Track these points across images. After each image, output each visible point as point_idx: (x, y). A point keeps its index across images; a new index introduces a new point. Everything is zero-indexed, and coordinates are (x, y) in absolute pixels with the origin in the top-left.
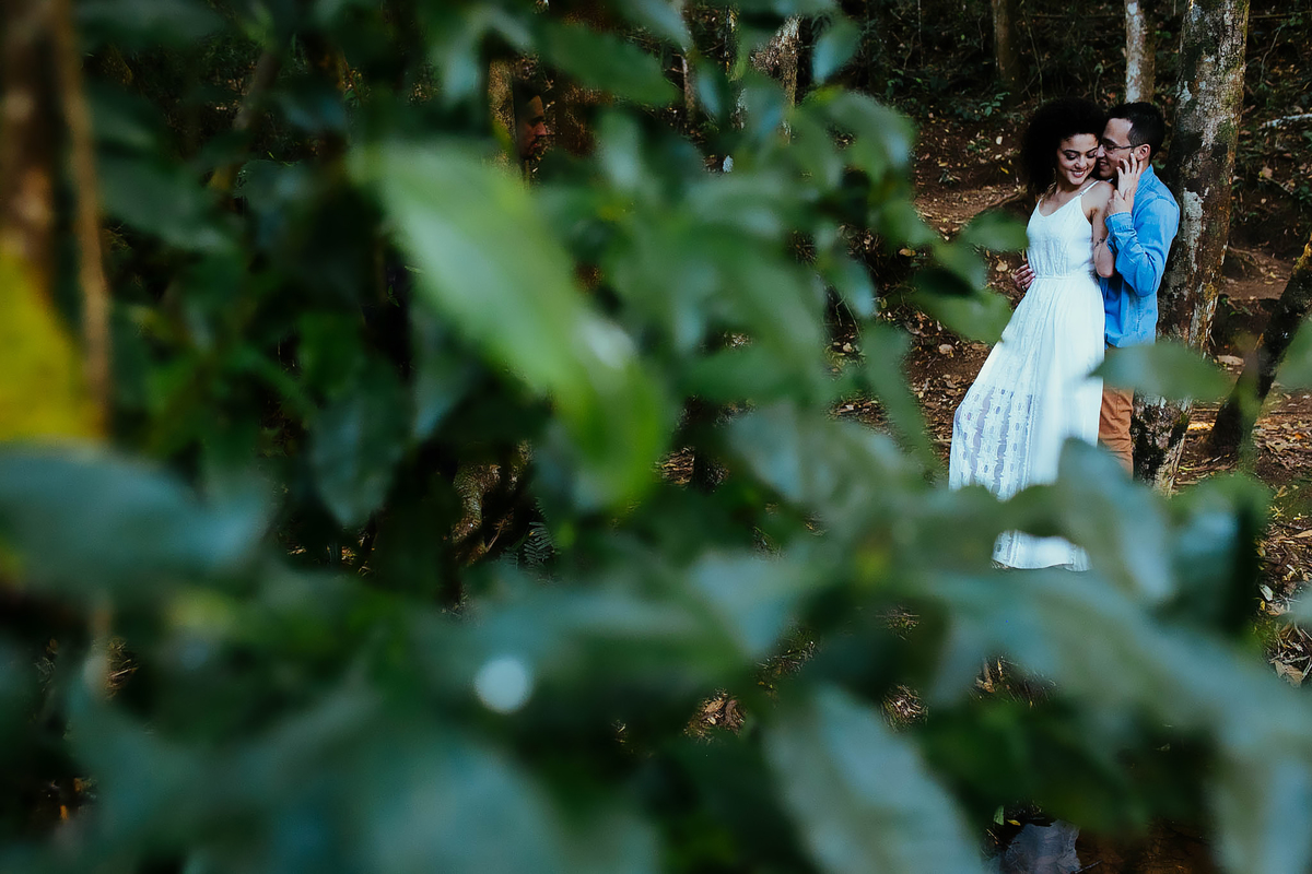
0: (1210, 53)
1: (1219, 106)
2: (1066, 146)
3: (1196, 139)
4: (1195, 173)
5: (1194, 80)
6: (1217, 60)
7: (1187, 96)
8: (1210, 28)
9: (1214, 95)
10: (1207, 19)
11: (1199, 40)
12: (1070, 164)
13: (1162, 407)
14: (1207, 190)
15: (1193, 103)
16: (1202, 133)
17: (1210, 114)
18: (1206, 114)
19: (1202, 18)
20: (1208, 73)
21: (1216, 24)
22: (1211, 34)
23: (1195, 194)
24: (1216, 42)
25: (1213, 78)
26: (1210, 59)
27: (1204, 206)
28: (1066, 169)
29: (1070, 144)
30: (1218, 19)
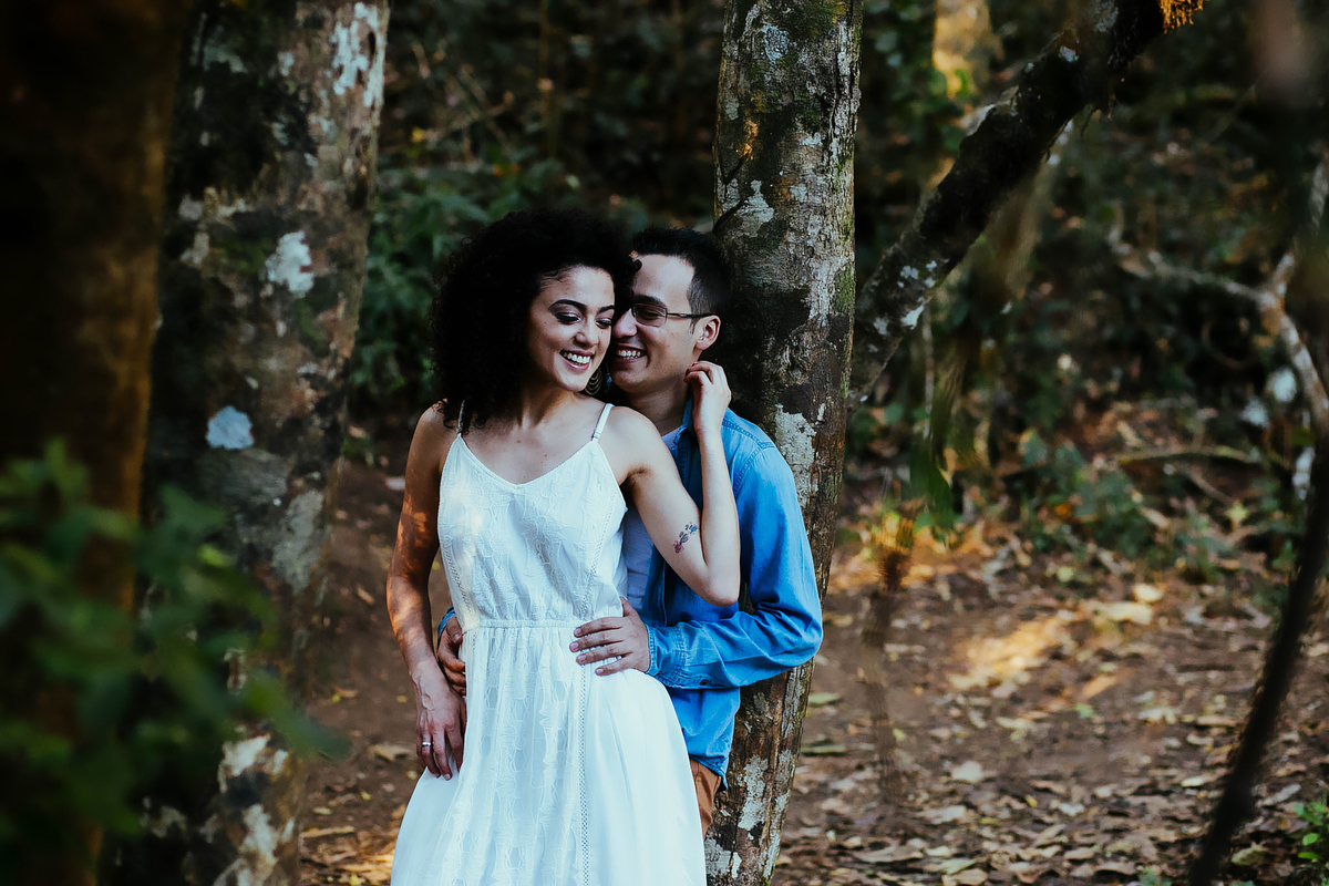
0: (812, 128)
1: (835, 236)
2: (555, 292)
3: (793, 306)
4: (797, 374)
5: (777, 180)
6: (827, 142)
7: (760, 211)
8: (812, 78)
9: (823, 213)
10: (804, 58)
11: (786, 100)
12: (565, 332)
13: (735, 875)
14: (821, 410)
15: (778, 228)
16: (806, 291)
17: (819, 251)
18: (812, 252)
19: (790, 59)
20: (808, 167)
21: (823, 70)
22: (812, 90)
23: (799, 417)
24: (825, 106)
25: (820, 180)
26: (812, 141)
27: (818, 443)
28: (554, 345)
29: (568, 286)
30: (827, 60)
